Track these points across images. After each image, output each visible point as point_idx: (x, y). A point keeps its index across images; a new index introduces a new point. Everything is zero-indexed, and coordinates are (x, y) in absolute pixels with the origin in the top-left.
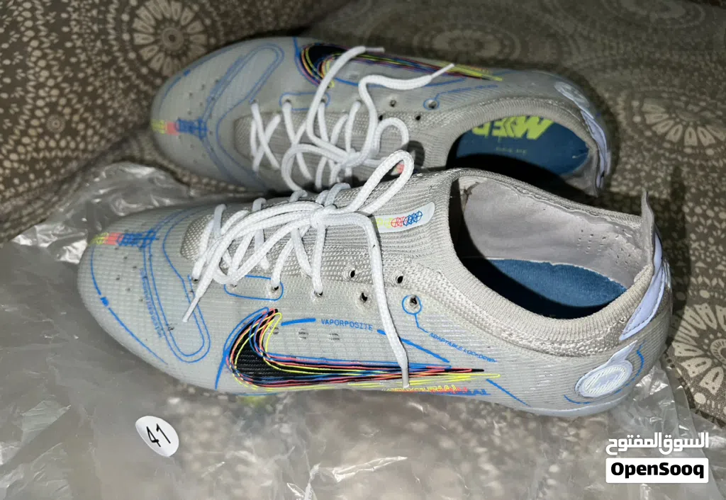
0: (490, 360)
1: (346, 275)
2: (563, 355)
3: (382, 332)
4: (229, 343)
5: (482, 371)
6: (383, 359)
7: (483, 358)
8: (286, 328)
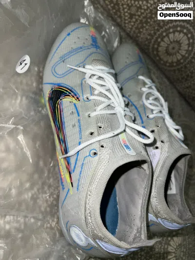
0: (78, 189)
1: (99, 125)
2: (85, 218)
3: (80, 143)
4: (63, 85)
5: (72, 186)
6: (69, 146)
7: (78, 186)
8: (73, 106)
